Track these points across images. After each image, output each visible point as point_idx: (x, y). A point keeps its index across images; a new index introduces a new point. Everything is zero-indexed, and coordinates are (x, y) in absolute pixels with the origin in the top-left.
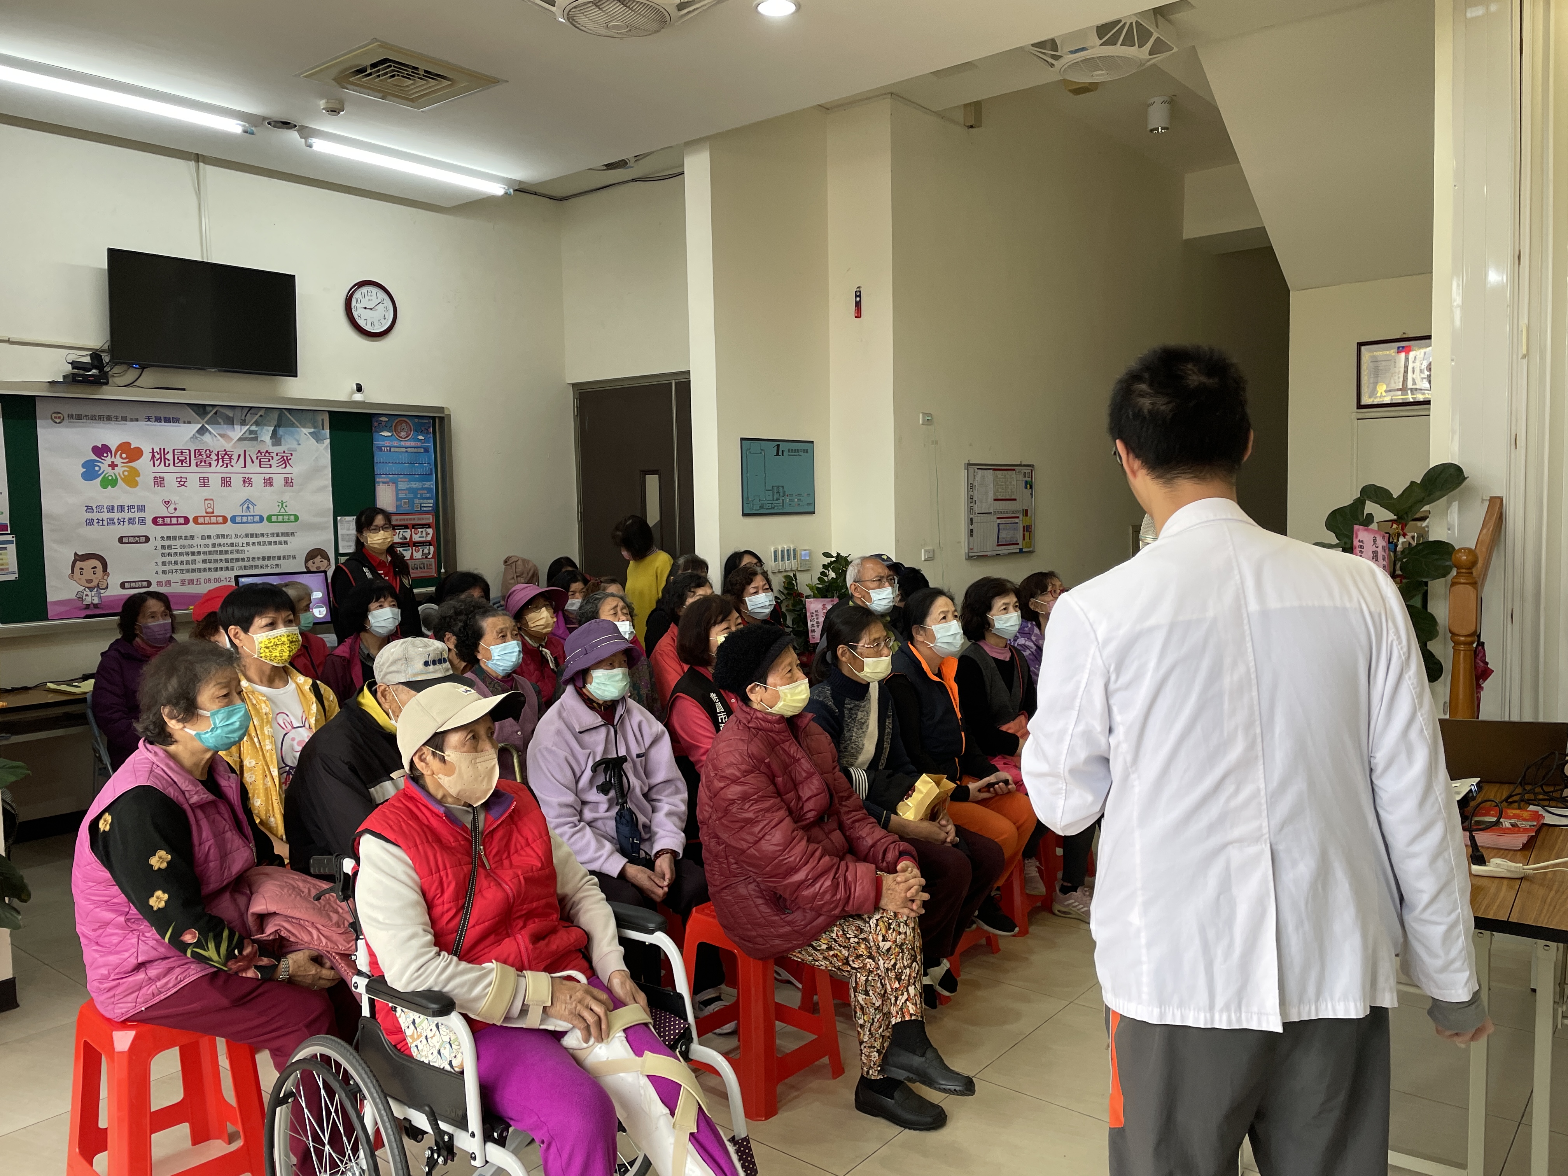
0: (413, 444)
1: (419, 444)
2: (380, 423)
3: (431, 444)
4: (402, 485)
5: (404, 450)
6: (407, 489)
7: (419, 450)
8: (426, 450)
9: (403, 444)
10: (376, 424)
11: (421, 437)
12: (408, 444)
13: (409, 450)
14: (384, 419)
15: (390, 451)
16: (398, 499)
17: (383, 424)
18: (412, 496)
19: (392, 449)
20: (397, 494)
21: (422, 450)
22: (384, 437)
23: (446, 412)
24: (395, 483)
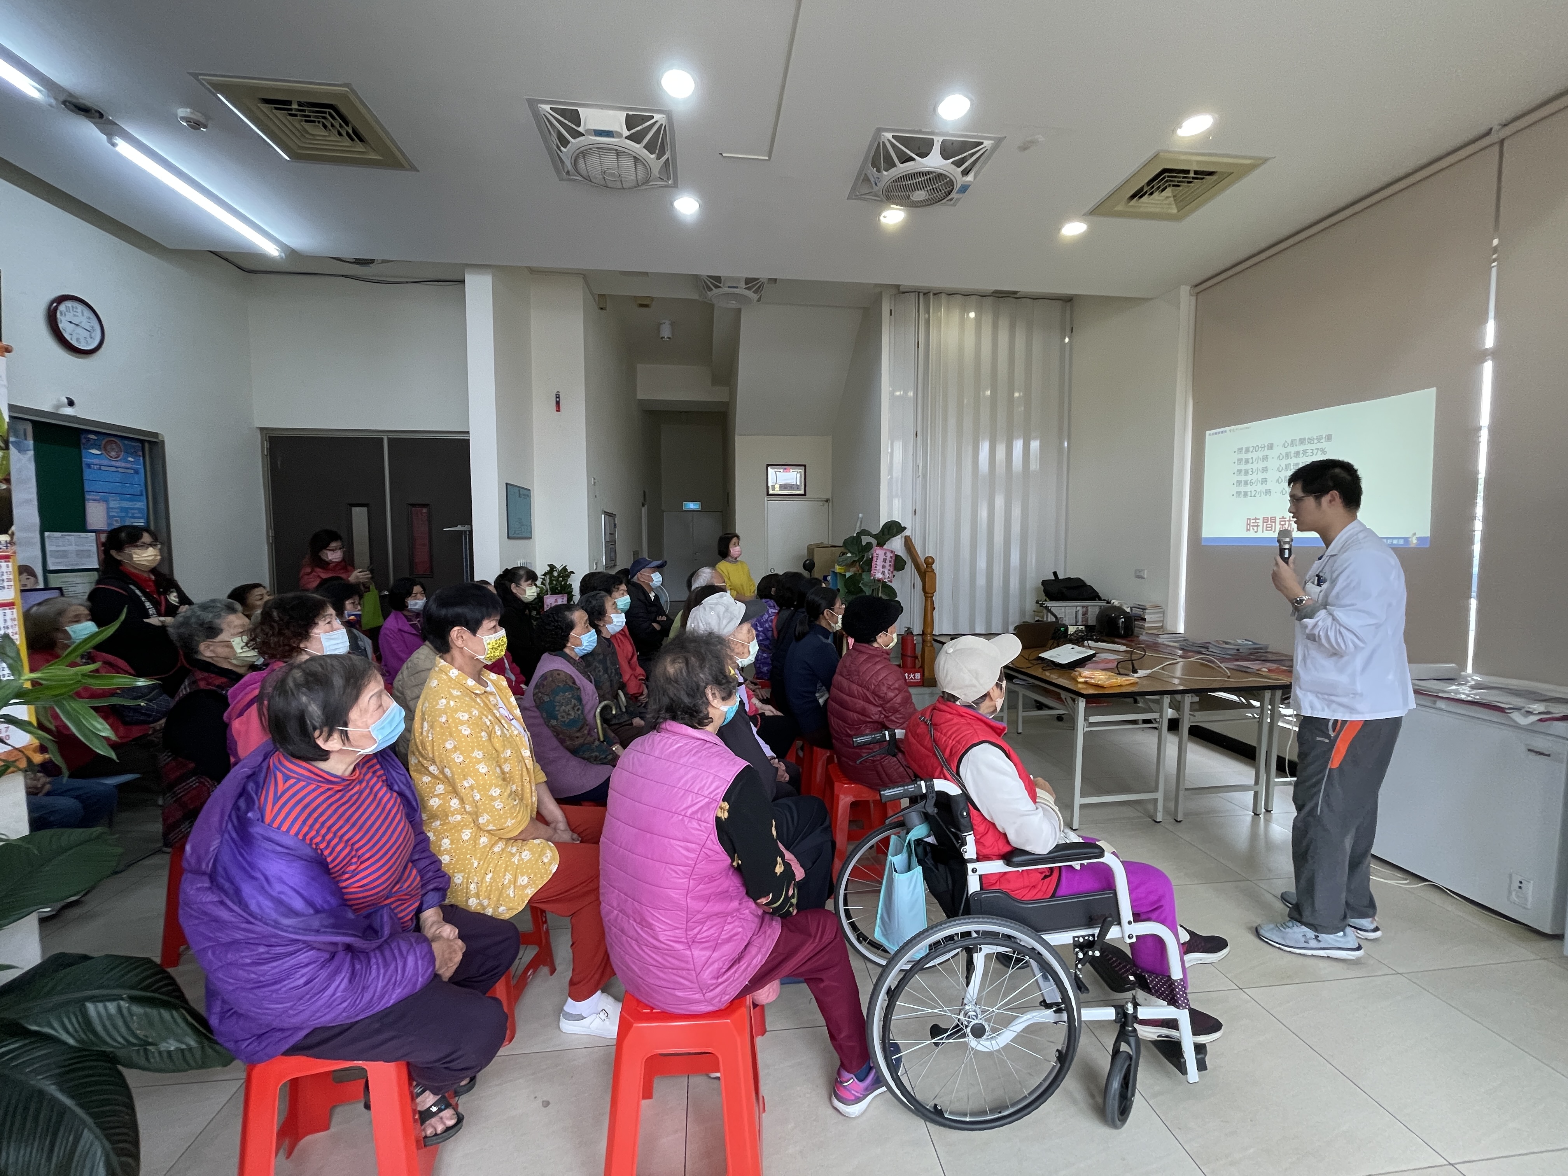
0: (123, 465)
1: (129, 465)
2: (88, 440)
3: (140, 467)
4: (112, 504)
5: (115, 469)
6: (118, 508)
7: (128, 471)
8: (136, 472)
9: (113, 463)
10: (84, 441)
11: (130, 459)
12: (118, 464)
13: (119, 470)
14: (93, 437)
15: (100, 469)
16: (110, 517)
17: (92, 442)
18: (123, 514)
19: (103, 468)
20: (108, 513)
21: (132, 471)
22: (93, 455)
23: (160, 438)
24: (106, 501)
